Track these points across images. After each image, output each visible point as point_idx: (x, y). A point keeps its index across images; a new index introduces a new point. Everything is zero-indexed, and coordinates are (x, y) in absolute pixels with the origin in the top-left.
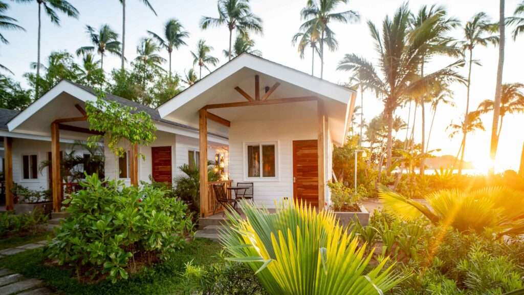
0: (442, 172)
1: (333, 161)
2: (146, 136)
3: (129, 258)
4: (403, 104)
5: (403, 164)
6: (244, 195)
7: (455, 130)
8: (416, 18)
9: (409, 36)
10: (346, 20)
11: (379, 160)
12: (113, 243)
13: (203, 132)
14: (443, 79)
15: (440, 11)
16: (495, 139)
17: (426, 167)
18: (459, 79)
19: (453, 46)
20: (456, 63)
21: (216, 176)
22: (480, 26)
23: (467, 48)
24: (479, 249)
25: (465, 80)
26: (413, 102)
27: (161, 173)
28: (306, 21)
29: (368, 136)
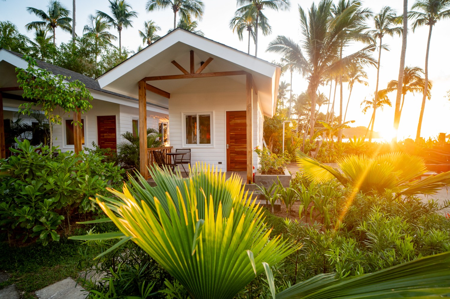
0: (355, 140)
1: (264, 131)
2: (81, 105)
3: (61, 220)
4: (325, 82)
5: (324, 133)
6: (182, 160)
7: (367, 105)
8: (337, 8)
9: (331, 23)
10: (277, 8)
11: (305, 130)
12: (43, 208)
13: (142, 102)
14: (358, 61)
15: (356, 2)
16: (398, 113)
17: (343, 137)
18: (371, 61)
19: (367, 34)
20: (368, 48)
21: (157, 144)
22: (388, 18)
23: (378, 37)
24: (379, 210)
25: (375, 62)
26: (334, 82)
27: (107, 140)
28: (242, 6)
29: (296, 110)
